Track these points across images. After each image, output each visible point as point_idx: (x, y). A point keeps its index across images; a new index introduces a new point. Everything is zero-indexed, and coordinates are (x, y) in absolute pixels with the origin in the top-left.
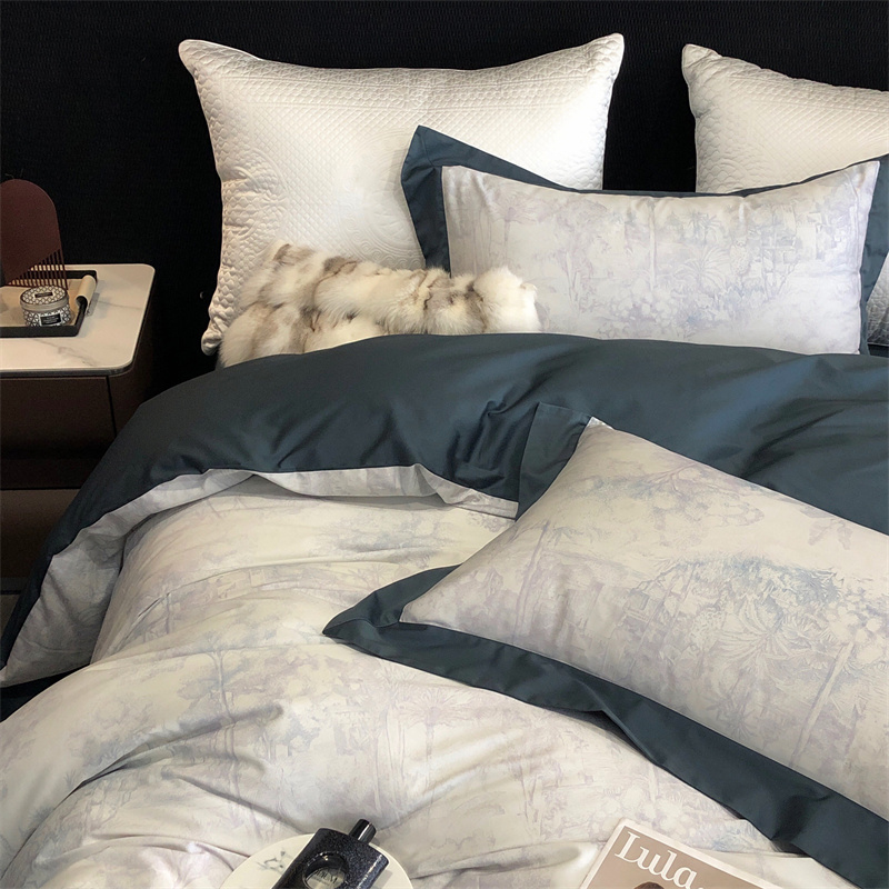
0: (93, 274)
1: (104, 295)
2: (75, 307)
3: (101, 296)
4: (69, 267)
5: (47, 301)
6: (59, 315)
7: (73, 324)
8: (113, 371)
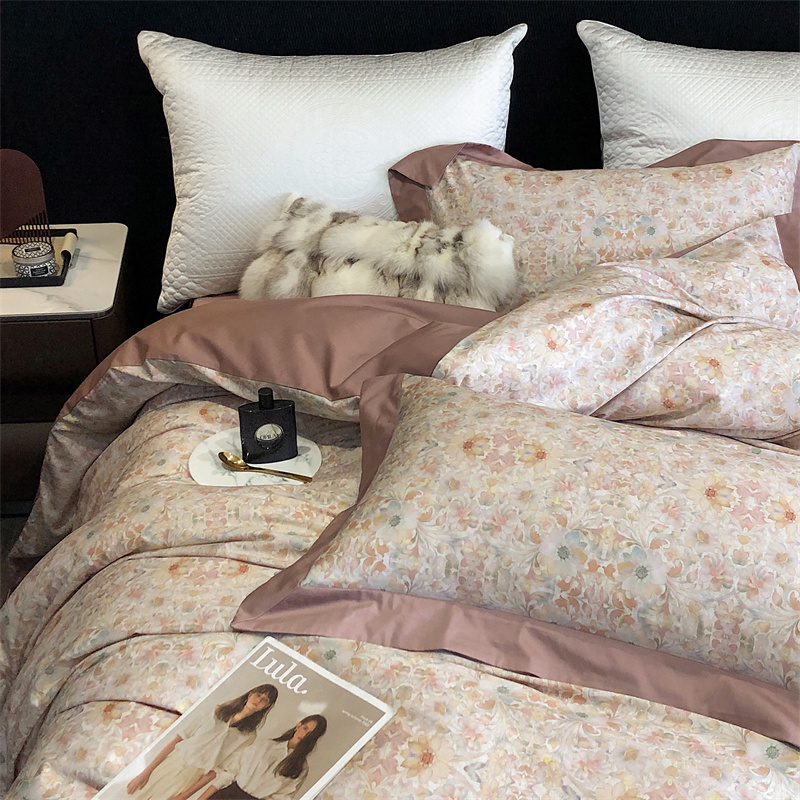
0: (74, 231)
1: (85, 249)
2: (60, 260)
3: (82, 251)
4: (52, 227)
5: (36, 255)
6: (46, 267)
7: (59, 274)
8: (96, 314)
